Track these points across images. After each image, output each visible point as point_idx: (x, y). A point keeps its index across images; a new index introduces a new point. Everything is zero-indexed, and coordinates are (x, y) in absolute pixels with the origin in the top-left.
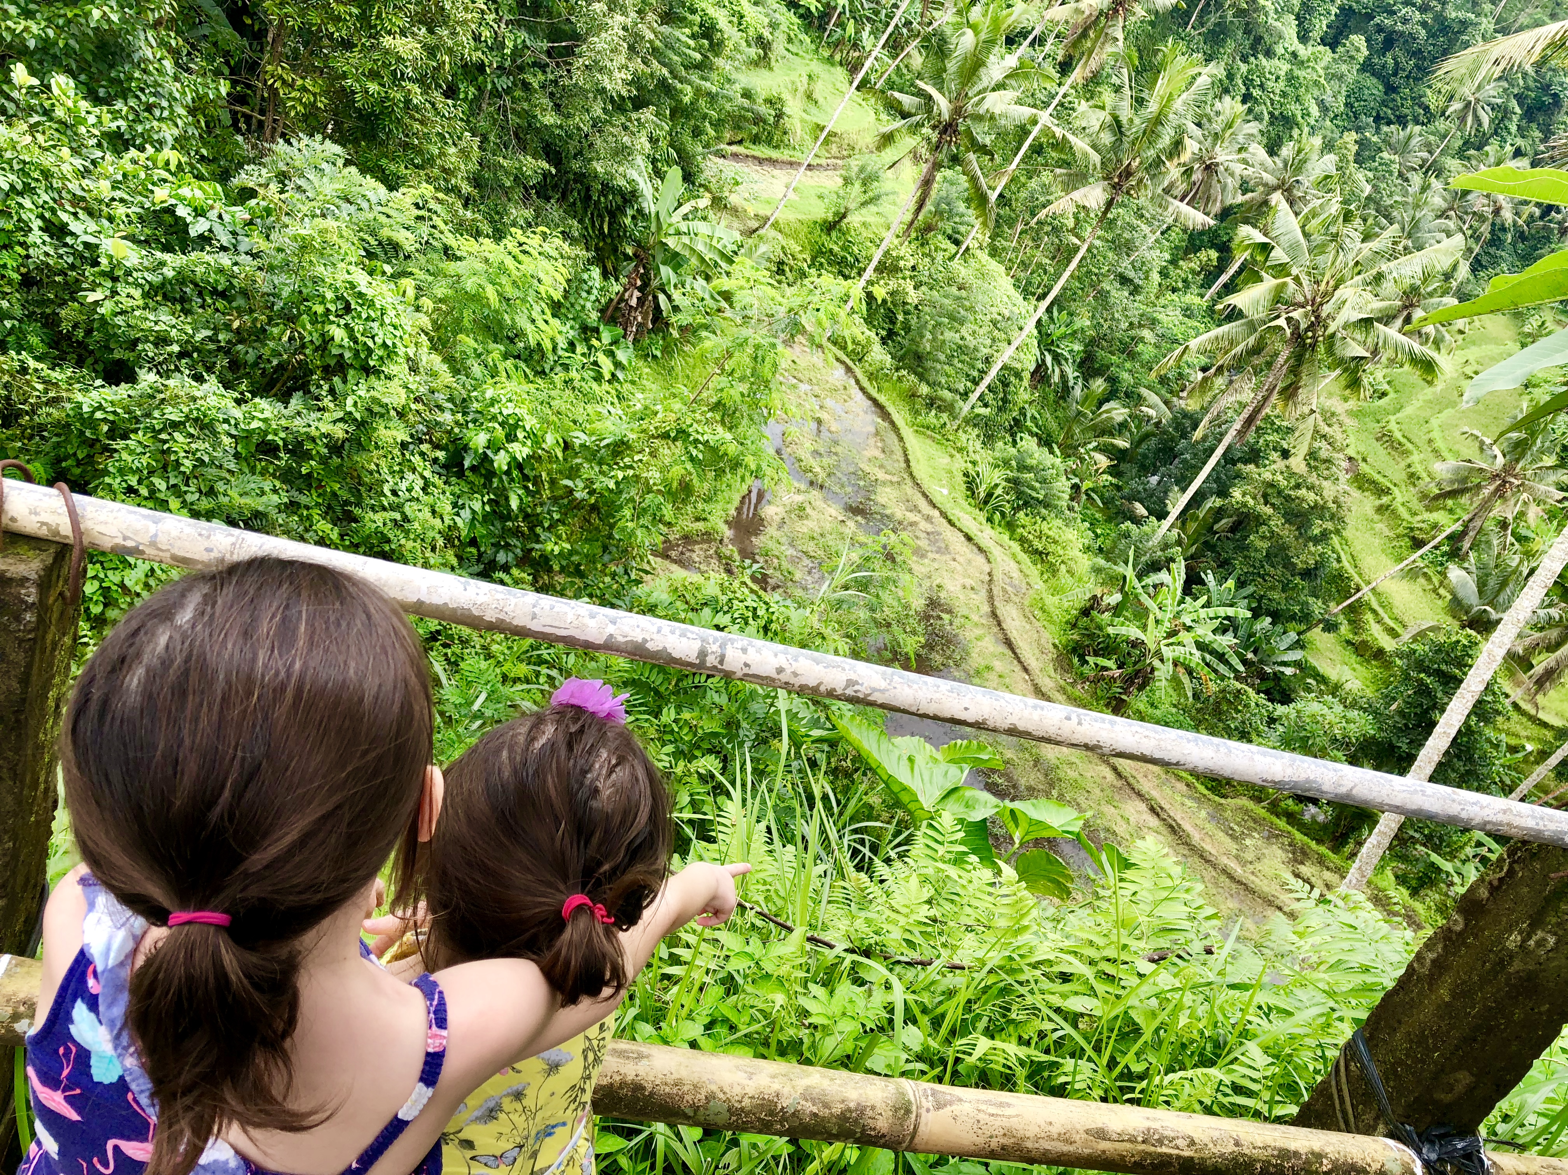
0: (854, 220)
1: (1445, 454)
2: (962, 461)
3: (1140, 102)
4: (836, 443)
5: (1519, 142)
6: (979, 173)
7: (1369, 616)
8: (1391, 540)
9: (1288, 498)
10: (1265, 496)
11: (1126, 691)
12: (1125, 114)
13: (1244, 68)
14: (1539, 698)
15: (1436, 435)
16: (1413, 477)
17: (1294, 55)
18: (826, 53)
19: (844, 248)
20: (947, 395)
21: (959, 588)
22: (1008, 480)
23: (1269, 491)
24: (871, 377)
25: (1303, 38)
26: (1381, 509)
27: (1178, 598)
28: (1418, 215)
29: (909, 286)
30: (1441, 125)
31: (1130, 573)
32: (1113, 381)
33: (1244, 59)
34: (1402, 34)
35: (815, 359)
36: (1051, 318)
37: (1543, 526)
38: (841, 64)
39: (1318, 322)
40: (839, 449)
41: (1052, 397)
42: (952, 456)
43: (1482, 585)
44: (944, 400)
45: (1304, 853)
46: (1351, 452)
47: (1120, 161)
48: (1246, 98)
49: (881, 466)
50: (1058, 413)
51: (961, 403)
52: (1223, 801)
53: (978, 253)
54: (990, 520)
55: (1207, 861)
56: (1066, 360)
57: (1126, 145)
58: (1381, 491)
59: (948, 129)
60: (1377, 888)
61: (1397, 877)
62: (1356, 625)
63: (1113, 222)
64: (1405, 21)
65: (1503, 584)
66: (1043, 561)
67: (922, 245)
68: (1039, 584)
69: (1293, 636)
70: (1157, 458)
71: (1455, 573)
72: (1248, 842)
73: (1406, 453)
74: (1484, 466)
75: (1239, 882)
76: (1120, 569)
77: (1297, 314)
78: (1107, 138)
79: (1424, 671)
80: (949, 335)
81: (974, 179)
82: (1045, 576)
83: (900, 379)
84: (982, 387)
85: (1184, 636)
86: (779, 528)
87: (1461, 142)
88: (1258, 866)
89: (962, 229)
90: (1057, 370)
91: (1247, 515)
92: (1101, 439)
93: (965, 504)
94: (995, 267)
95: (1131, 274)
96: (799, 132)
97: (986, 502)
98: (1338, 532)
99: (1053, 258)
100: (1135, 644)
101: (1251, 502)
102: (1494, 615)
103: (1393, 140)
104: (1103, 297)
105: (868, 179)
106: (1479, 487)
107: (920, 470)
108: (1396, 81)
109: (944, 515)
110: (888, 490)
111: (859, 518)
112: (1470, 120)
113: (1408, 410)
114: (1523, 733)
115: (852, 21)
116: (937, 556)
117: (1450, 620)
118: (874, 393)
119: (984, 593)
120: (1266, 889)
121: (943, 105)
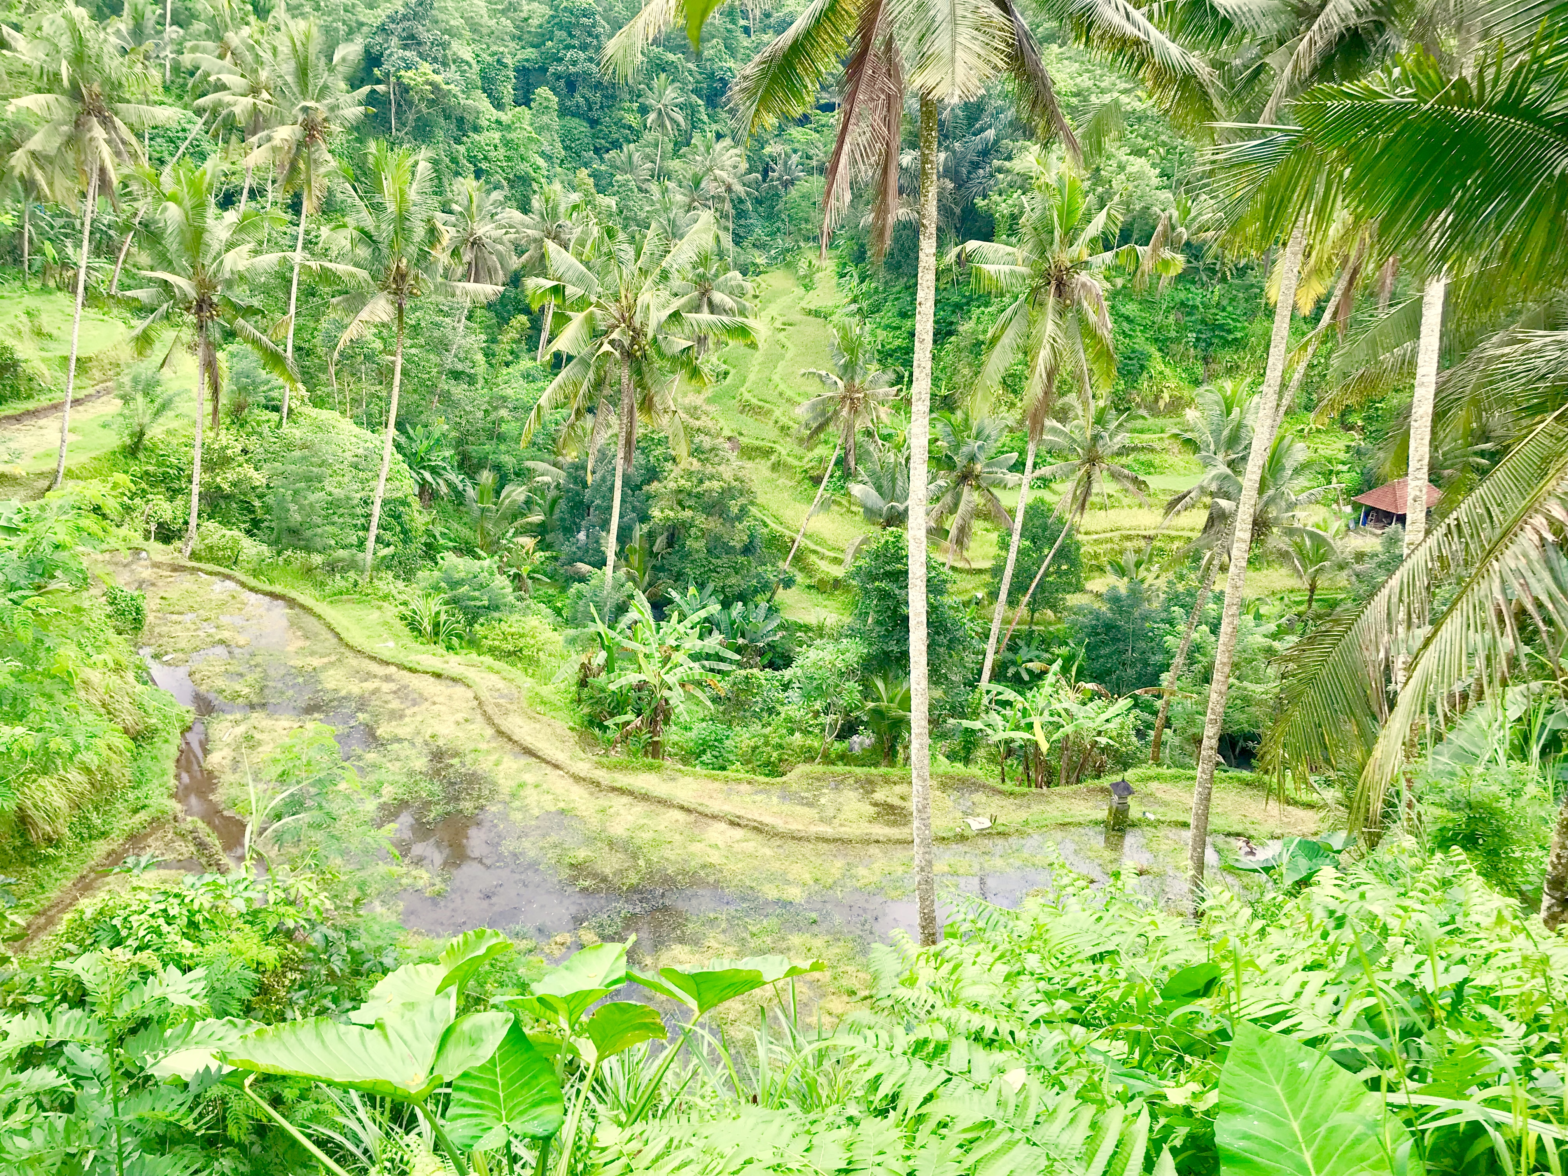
0: (155, 433)
1: (798, 399)
2: (392, 608)
3: (377, 208)
4: (253, 655)
5: (715, 127)
6: (258, 334)
7: (813, 558)
8: (795, 488)
9: (698, 496)
10: (680, 503)
11: (654, 733)
12: (369, 222)
13: (462, 149)
14: (965, 553)
15: (782, 387)
16: (784, 430)
17: (499, 122)
18: (37, 285)
19: (159, 465)
20: (342, 553)
21: (453, 727)
22: (447, 603)
23: (681, 497)
24: (255, 573)
25: (499, 106)
26: (775, 467)
27: (654, 627)
28: (672, 216)
29: (249, 470)
30: (648, 137)
31: (602, 628)
32: (497, 468)
33: (458, 141)
34: (577, 74)
35: (186, 585)
36: (409, 437)
37: (896, 420)
38: (59, 289)
39: (637, 334)
40: (259, 659)
41: (450, 507)
42: (380, 608)
43: (879, 488)
44: (343, 560)
45: (870, 782)
46: (727, 433)
47: (387, 268)
48: (478, 174)
49: (312, 654)
50: (465, 520)
51: (361, 555)
52: (784, 778)
53: (304, 409)
54: (449, 648)
55: (800, 839)
56: (444, 468)
57: (385, 251)
58: (767, 453)
59: (202, 305)
60: (938, 776)
61: (948, 757)
62: (807, 569)
63: (416, 328)
64: (574, 63)
65: (893, 480)
66: (520, 659)
67: (242, 426)
68: (528, 682)
69: (764, 605)
70: (573, 516)
71: (856, 489)
72: (823, 801)
73: (769, 412)
74: (831, 394)
75: (835, 840)
76: (592, 629)
77: (615, 335)
78: (363, 252)
79: (876, 579)
80: (312, 497)
81: (255, 342)
82: (530, 671)
83: (287, 562)
84: (374, 531)
85: (678, 657)
86: (234, 771)
87: (672, 145)
88: (841, 816)
89: (274, 394)
90: (441, 482)
91: (674, 527)
92: (516, 524)
93: (417, 646)
94: (324, 414)
95: (460, 367)
96: (46, 373)
97: (437, 634)
98: (752, 503)
99: (381, 383)
100: (641, 686)
101: (672, 514)
102: (901, 507)
103: (618, 163)
104: (446, 398)
105: (149, 388)
106: (836, 413)
107: (355, 636)
108: (595, 114)
109: (401, 667)
110: (331, 672)
111: (316, 715)
112: (668, 123)
113: (752, 377)
114: (970, 586)
115: (47, 243)
116: (416, 709)
117: (872, 528)
118: (268, 588)
119: (479, 718)
120: (858, 832)
121: (182, 283)
